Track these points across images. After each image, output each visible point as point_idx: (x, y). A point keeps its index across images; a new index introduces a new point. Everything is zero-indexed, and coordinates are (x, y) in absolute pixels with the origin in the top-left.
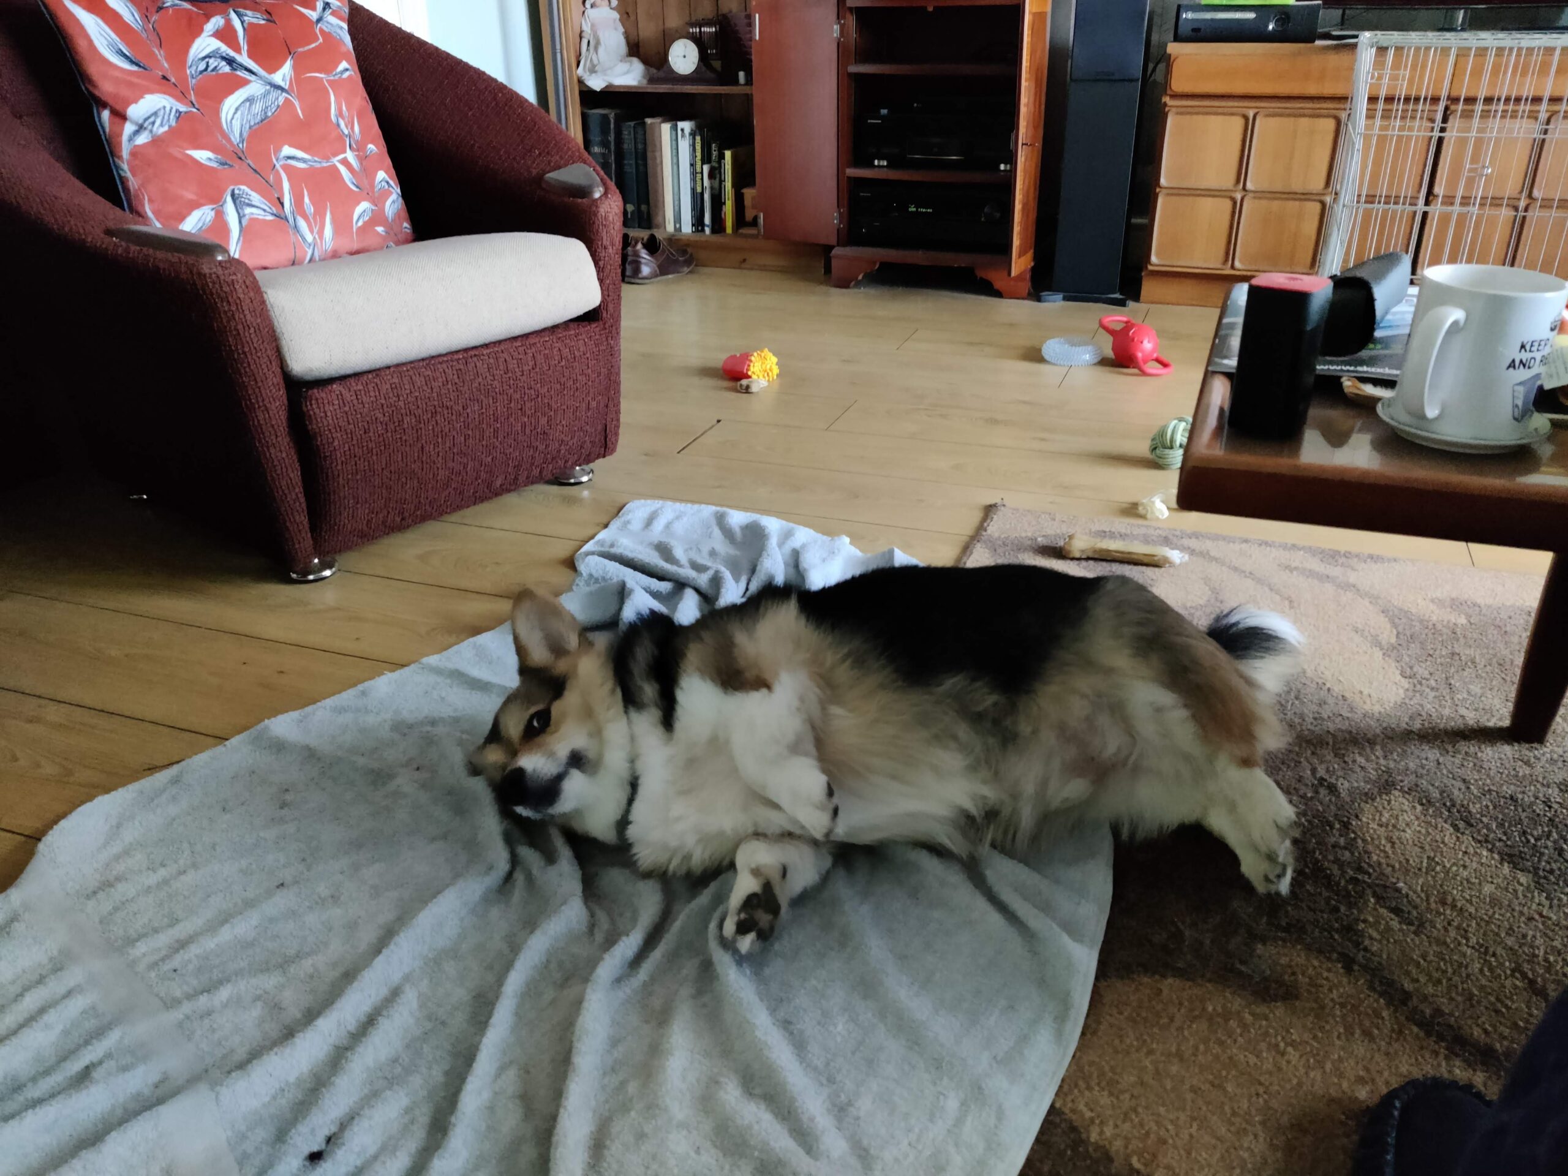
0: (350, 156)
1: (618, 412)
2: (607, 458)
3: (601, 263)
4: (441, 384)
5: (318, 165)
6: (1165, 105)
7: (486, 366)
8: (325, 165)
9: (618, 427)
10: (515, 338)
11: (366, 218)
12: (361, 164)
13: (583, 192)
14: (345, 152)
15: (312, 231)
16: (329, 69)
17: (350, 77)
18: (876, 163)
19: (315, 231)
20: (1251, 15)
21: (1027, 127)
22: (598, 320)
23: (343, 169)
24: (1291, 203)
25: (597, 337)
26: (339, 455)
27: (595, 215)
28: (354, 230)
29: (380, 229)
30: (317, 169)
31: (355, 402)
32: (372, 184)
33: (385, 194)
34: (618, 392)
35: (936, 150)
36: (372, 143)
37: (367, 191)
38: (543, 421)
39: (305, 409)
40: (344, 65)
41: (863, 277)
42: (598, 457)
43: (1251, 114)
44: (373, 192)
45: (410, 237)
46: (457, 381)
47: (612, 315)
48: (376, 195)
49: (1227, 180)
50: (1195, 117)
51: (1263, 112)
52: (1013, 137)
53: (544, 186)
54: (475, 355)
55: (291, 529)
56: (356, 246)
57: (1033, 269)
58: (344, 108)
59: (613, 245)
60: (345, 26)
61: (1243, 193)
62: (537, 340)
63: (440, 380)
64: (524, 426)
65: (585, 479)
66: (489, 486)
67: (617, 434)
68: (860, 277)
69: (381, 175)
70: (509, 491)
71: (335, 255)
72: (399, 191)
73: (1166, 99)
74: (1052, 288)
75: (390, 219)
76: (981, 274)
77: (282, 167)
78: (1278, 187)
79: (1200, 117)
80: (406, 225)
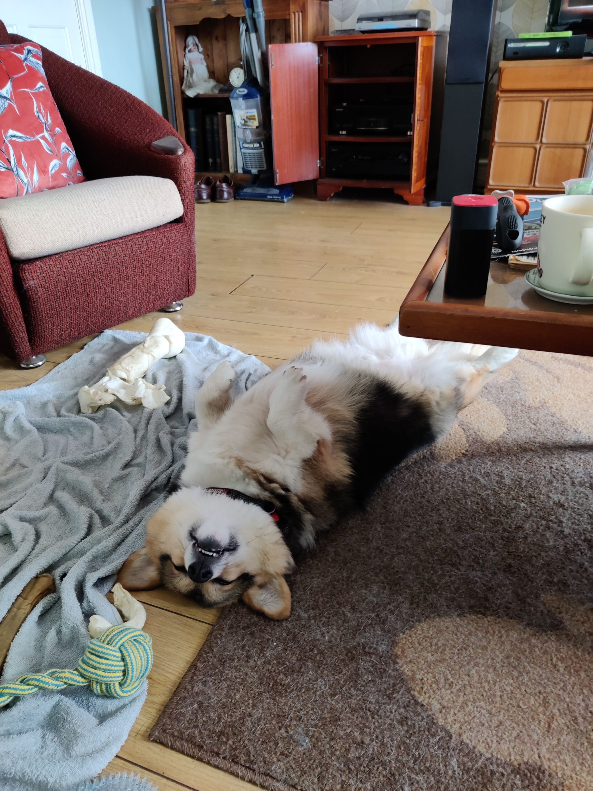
0: (46, 134)
1: (195, 272)
2: (190, 297)
3: (183, 191)
4: (96, 260)
5: (29, 140)
6: (498, 96)
7: (120, 249)
8: (32, 139)
9: (195, 280)
10: (137, 234)
11: (57, 169)
12: (53, 139)
13: (172, 152)
14: (43, 132)
15: (26, 177)
16: (32, 86)
17: (44, 91)
18: (341, 132)
19: (29, 176)
20: (547, 44)
21: (420, 111)
22: (182, 222)
23: (42, 142)
24: (566, 150)
25: (182, 231)
26: (41, 301)
27: (179, 164)
28: (50, 176)
29: (64, 175)
30: (28, 142)
31: (49, 271)
32: (59, 150)
33: (67, 155)
34: (194, 261)
35: (372, 125)
36: (58, 127)
37: (56, 154)
38: (154, 278)
39: (21, 275)
40: (40, 84)
41: (334, 195)
42: (185, 297)
43: (545, 100)
44: (60, 154)
45: (82, 179)
46: (105, 258)
47: (190, 219)
48: (62, 155)
49: (532, 138)
50: (514, 103)
51: (553, 98)
52: (412, 116)
53: (152, 149)
54: (115, 243)
55: (18, 340)
56: (51, 184)
57: (425, 189)
58: (42, 108)
59: (189, 181)
60: (40, 63)
61: (540, 145)
62: (149, 234)
63: (96, 257)
64: (143, 282)
65: (178, 308)
66: (126, 314)
67: (195, 284)
68: (332, 195)
69: (64, 145)
70: (137, 317)
71: (40, 190)
72: (74, 153)
73: (499, 93)
74: (436, 199)
75: (70, 169)
76: (396, 192)
77: (8, 141)
78: (560, 141)
79: (518, 103)
80: (79, 172)
